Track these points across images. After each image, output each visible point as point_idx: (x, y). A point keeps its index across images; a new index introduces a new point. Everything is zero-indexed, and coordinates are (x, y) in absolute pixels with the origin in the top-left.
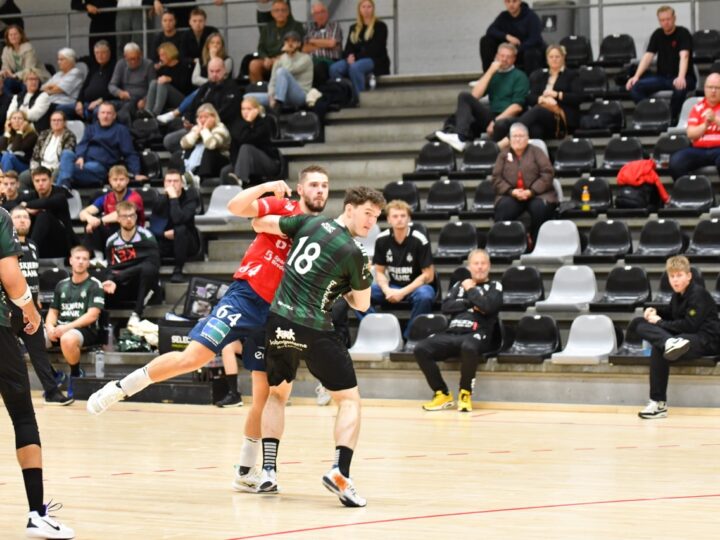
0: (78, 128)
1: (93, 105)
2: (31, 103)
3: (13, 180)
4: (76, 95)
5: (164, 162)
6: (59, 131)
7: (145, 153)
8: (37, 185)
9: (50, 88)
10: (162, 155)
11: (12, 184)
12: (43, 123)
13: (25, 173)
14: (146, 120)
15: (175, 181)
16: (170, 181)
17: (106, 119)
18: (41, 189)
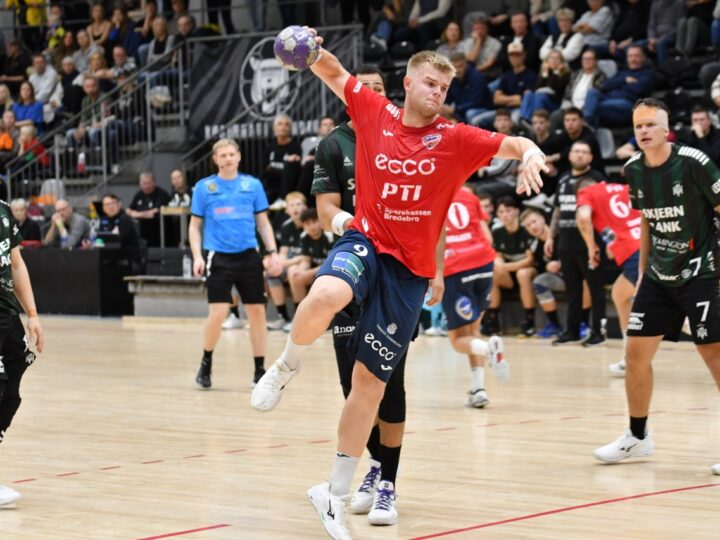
0: (609, 67)
1: (623, 44)
2: (564, 45)
3: (542, 119)
4: (608, 35)
5: (697, 99)
6: (590, 70)
7: (677, 92)
8: (567, 124)
9: (581, 28)
10: (695, 93)
11: (541, 123)
12: (576, 64)
13: (556, 113)
14: (678, 58)
15: (702, 120)
16: (696, 120)
17: (634, 62)
18: (571, 128)
